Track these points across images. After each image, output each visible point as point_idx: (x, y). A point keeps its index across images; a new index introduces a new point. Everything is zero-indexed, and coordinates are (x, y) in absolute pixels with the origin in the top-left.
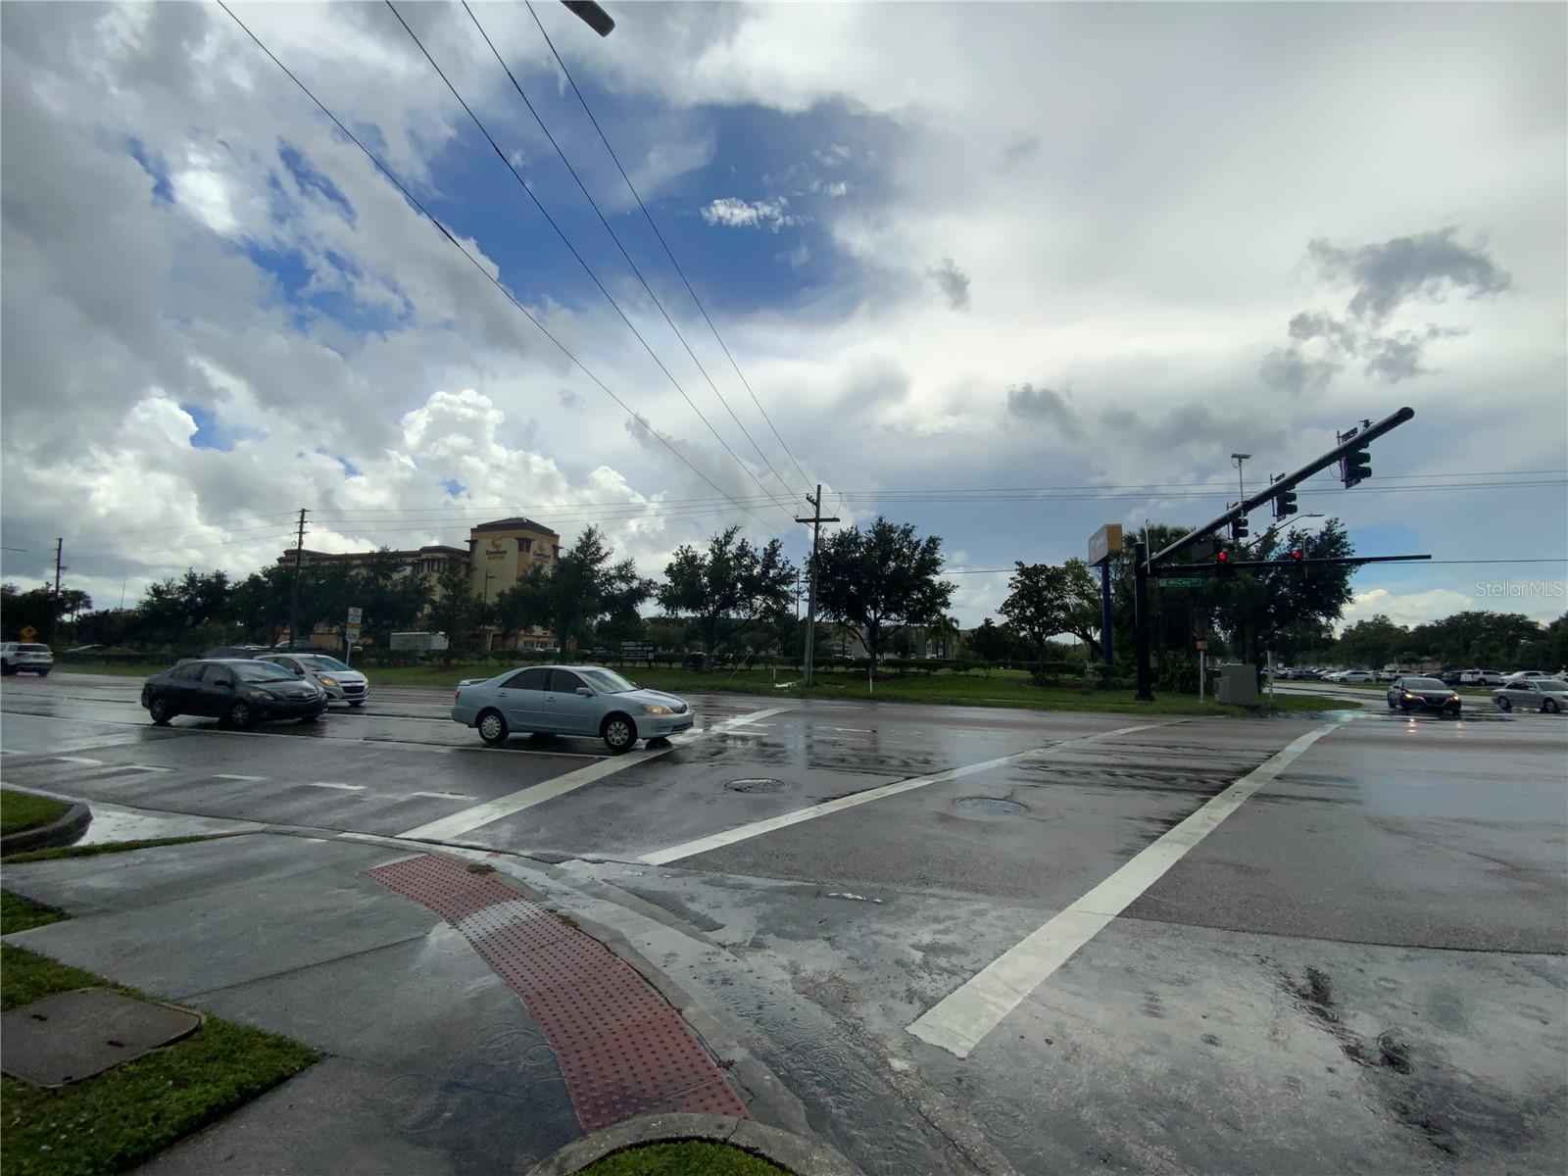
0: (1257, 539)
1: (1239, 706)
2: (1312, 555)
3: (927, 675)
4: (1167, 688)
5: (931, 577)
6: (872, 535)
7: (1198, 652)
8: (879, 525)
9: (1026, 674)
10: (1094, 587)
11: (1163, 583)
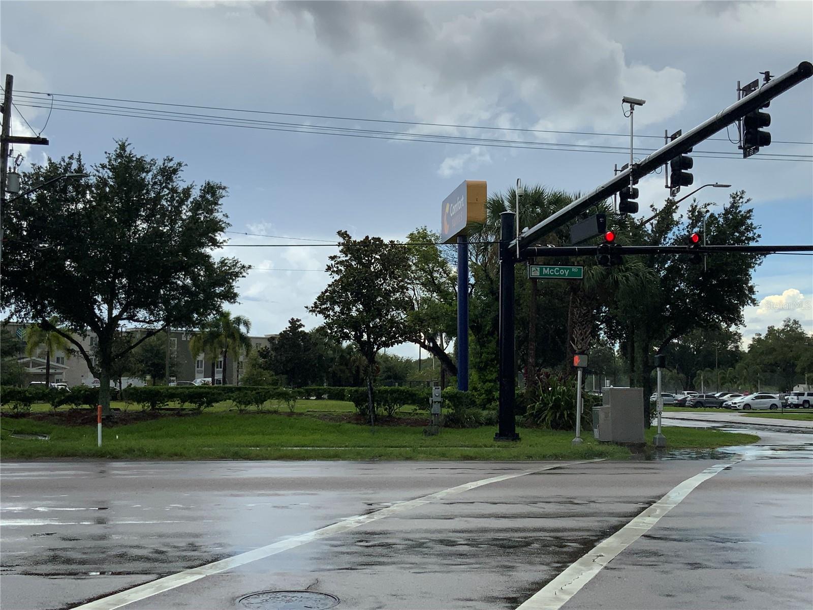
0: (653, 214)
1: (622, 444)
2: (714, 240)
3: (196, 412)
4: (535, 422)
5: (207, 250)
6: (107, 173)
7: (574, 370)
8: (119, 156)
9: (348, 407)
10: (447, 273)
11: (535, 272)
